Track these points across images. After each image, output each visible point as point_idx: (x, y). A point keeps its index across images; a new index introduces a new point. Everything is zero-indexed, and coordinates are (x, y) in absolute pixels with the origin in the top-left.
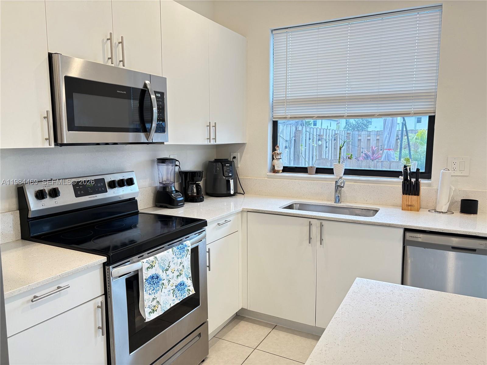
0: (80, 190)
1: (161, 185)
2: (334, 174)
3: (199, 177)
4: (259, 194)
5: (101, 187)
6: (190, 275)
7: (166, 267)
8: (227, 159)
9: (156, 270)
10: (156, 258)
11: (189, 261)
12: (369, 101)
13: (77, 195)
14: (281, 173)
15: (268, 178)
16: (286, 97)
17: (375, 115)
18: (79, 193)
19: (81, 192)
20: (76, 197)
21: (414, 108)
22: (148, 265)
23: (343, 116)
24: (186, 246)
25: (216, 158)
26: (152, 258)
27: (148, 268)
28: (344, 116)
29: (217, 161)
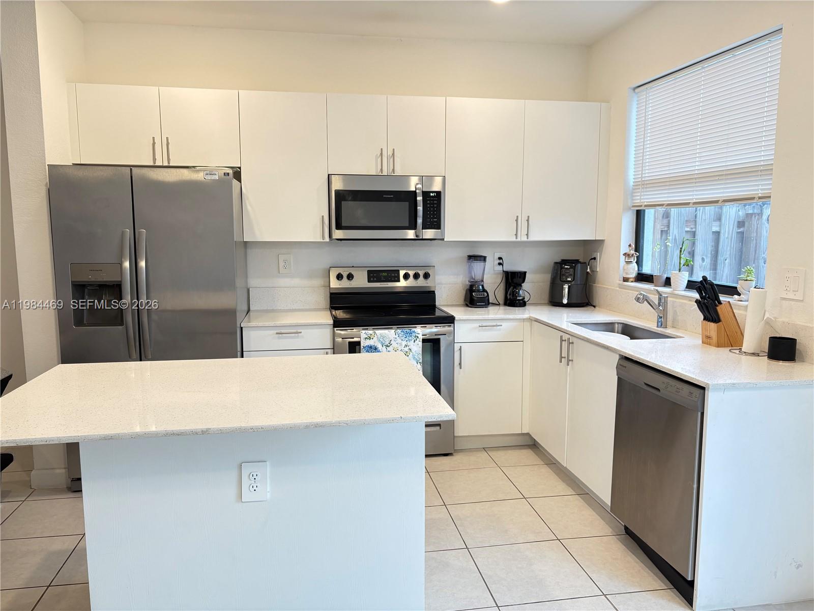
0: (373, 277)
1: (470, 284)
2: (671, 285)
3: (520, 278)
4: (611, 309)
5: (395, 277)
6: (421, 361)
7: (387, 343)
8: (578, 260)
9: (375, 342)
10: (375, 332)
11: (420, 348)
12: (716, 180)
13: (369, 281)
14: (632, 282)
15: (620, 288)
16: (642, 177)
17: (719, 201)
18: (372, 279)
19: (374, 279)
20: (369, 282)
21: (761, 189)
22: (367, 336)
23: (688, 204)
24: (414, 332)
25: (563, 259)
26: (371, 332)
27: (366, 338)
28: (690, 203)
29: (564, 262)
